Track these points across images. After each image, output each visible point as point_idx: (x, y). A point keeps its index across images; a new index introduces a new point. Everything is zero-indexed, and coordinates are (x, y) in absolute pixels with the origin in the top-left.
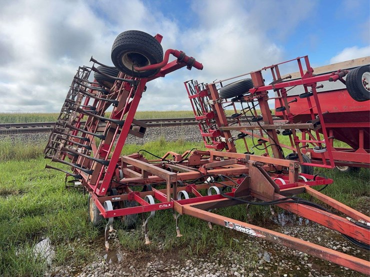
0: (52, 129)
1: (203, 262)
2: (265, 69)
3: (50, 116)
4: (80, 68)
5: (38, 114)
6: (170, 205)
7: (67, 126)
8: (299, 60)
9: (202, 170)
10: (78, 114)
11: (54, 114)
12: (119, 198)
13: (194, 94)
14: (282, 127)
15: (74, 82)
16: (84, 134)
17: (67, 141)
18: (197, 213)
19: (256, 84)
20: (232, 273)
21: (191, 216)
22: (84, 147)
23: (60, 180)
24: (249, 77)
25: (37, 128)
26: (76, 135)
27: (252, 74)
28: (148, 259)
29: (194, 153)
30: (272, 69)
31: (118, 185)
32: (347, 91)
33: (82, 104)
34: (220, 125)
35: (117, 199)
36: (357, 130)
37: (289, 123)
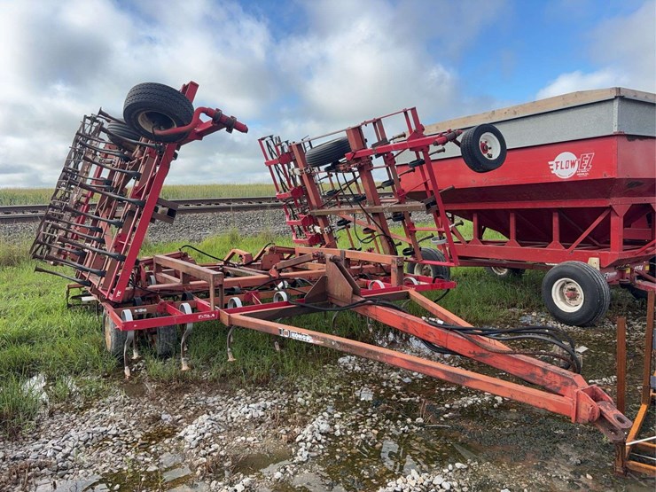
0: (41, 217)
1: (260, 391)
2: (366, 123)
3: (37, 194)
4: (86, 117)
5: (14, 190)
6: (213, 315)
7: (67, 209)
8: (406, 113)
9: (273, 273)
10: (85, 192)
11: (45, 190)
12: (145, 310)
13: (275, 157)
14: (390, 210)
15: (76, 141)
16: (95, 221)
17: (67, 232)
18: (247, 322)
19: (353, 146)
20: (295, 400)
21: (238, 327)
22: (94, 240)
23: (58, 296)
24: (344, 135)
25: (14, 214)
26: (82, 223)
27: (347, 131)
28: (187, 390)
29: (270, 250)
30: (374, 124)
31: (145, 293)
32: (462, 160)
33: (91, 175)
34: (312, 208)
35: (141, 310)
36: (507, 212)
37: (399, 203)
